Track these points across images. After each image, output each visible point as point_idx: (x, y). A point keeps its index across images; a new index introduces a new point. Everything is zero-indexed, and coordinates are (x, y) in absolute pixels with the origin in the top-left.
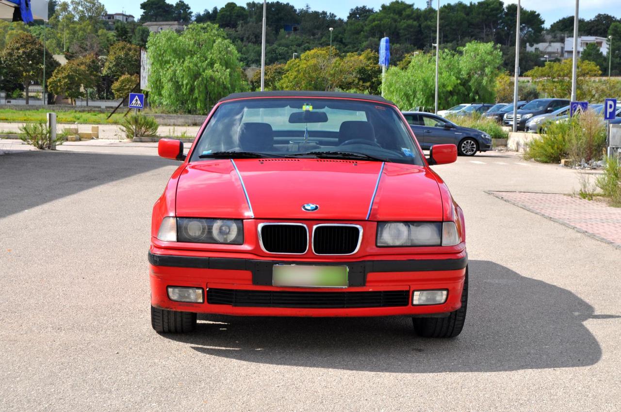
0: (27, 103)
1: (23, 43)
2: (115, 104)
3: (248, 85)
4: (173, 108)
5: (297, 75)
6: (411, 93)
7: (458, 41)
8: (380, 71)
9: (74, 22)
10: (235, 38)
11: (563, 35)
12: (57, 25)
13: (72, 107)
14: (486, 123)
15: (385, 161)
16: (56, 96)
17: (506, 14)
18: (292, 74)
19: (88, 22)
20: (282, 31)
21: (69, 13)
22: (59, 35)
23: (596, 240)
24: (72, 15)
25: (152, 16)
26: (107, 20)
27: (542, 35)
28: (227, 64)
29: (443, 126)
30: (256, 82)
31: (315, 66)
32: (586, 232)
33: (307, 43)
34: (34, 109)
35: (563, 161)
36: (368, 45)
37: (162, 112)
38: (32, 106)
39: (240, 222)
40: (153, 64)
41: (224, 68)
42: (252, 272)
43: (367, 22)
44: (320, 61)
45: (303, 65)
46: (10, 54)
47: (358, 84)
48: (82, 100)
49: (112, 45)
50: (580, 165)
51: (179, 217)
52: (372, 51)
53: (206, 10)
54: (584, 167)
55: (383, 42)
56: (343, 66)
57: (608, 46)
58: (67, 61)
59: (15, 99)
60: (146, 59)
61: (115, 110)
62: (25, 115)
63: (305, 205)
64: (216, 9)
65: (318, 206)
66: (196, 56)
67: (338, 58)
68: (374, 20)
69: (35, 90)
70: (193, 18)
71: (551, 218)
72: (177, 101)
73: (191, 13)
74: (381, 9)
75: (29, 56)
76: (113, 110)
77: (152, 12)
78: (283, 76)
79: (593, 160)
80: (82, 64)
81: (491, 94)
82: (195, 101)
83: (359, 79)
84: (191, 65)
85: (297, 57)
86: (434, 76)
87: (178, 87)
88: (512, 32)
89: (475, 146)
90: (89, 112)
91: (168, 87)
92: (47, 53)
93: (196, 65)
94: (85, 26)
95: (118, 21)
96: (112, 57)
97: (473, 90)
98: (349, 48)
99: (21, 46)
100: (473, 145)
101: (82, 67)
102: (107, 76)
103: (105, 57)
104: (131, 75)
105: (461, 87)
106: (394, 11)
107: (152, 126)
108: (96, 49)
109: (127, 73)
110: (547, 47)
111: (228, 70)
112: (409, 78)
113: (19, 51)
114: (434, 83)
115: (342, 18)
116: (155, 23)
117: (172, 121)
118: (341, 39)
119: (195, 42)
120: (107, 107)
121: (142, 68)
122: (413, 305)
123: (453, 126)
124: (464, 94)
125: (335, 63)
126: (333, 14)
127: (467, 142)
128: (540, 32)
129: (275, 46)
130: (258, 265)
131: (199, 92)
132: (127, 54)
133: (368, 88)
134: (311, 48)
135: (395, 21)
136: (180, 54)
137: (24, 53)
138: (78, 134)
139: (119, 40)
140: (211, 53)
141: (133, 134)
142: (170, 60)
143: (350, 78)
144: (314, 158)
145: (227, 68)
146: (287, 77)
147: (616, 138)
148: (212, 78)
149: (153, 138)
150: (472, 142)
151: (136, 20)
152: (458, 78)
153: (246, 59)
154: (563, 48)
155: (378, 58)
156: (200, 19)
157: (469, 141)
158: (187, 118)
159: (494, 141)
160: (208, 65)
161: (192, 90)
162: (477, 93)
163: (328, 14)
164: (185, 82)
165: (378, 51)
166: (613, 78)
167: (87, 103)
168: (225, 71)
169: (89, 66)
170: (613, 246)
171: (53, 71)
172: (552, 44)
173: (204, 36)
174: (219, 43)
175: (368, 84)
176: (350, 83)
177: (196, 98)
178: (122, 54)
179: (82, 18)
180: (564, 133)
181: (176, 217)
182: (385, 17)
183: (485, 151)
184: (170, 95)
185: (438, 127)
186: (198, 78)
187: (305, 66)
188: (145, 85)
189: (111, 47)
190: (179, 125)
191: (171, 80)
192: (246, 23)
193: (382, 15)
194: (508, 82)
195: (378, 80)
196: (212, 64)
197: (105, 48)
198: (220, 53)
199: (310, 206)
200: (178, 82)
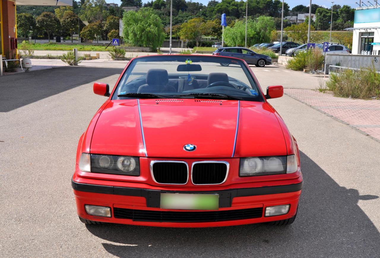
0: (72, 42)
1: (70, 16)
2: (109, 42)
3: (166, 34)
4: (133, 44)
5: (186, 30)
6: (235, 38)
7: (254, 15)
8: (222, 28)
9: (92, 7)
10: (160, 14)
11: (297, 13)
12: (85, 8)
13: (91, 44)
14: (269, 52)
15: (240, 100)
16: (84, 39)
17: (274, 4)
18: (184, 30)
19: (98, 7)
20: (180, 11)
21: (90, 3)
22: (86, 12)
23: (339, 122)
24: (92, 4)
25: (126, 4)
26: (107, 6)
27: (288, 13)
28: (156, 25)
29: (250, 54)
30: (169, 33)
31: (194, 26)
32: (332, 116)
33: (191, 16)
34: (75, 45)
35: (304, 70)
36: (216, 17)
37: (129, 46)
38: (74, 43)
39: (137, 158)
40: (125, 25)
41: (155, 27)
42: (146, 198)
43: (216, 7)
44: (196, 23)
45: (189, 26)
46: (65, 21)
47: (212, 34)
48: (96, 40)
49: (108, 17)
50: (312, 72)
51: (93, 154)
52: (218, 19)
53: (148, 2)
54: (314, 73)
55: (223, 15)
56: (206, 26)
57: (316, 18)
58: (89, 24)
59: (67, 40)
60: (122, 23)
61: (109, 45)
62: (70, 47)
63: (186, 145)
64: (152, 1)
65: (196, 146)
66: (143, 22)
67: (204, 23)
68: (218, 6)
69: (75, 36)
70: (143, 5)
71: (311, 106)
72: (135, 41)
73: (142, 3)
74: (222, 1)
75: (72, 21)
76: (108, 45)
77: (126, 3)
78: (180, 30)
79: (318, 70)
80: (95, 25)
81: (269, 38)
82: (142, 42)
83: (213, 32)
84: (141, 26)
85: (187, 22)
86: (245, 30)
87: (135, 35)
88: (276, 12)
89: (264, 63)
90: (98, 46)
91: (131, 36)
92: (80, 20)
93: (143, 26)
94: (97, 9)
95: (112, 7)
96: (108, 22)
97: (262, 37)
98: (208, 18)
99: (69, 17)
100: (264, 62)
101: (95, 27)
102: (106, 30)
103: (105, 22)
104: (116, 30)
105: (256, 35)
106: (227, 2)
107: (123, 53)
108: (101, 19)
109: (114, 29)
110: (290, 18)
111: (157, 28)
112: (234, 32)
113: (68, 20)
114: (245, 33)
115: (205, 5)
116: (127, 7)
117: (133, 50)
118: (205, 14)
119: (142, 16)
120: (106, 44)
121: (120, 27)
122: (265, 217)
123: (255, 54)
124: (257, 38)
125: (203, 25)
126: (201, 4)
127: (261, 61)
128: (288, 12)
129: (177, 17)
130: (150, 193)
131: (144, 37)
132: (114, 21)
133: (216, 35)
134: (192, 18)
135: (228, 6)
136: (136, 21)
137: (70, 20)
138: (91, 57)
139: (110, 15)
140: (149, 21)
141: (114, 56)
142: (132, 23)
143: (209, 31)
144: (193, 98)
145: (156, 27)
146: (182, 30)
147: (328, 60)
148: (150, 32)
149: (124, 59)
150: (263, 61)
151: (119, 6)
152: (255, 31)
153: (165, 22)
154: (297, 18)
155: (221, 22)
156: (146, 6)
157: (262, 60)
158: (139, 48)
159: (272, 60)
160: (148, 26)
161: (141, 37)
162: (263, 38)
163: (200, 4)
164: (138, 33)
165: (221, 19)
166: (320, 32)
167: (98, 42)
168: (155, 28)
169: (98, 26)
170: (350, 126)
171: (83, 28)
172: (293, 17)
173: (147, 13)
174: (153, 16)
175: (216, 34)
176: (209, 33)
177: (143, 40)
178: (112, 21)
179: (96, 5)
180: (304, 57)
181: (90, 153)
182: (223, 5)
183: (269, 65)
184: (132, 39)
185: (248, 54)
186: (144, 31)
187: (190, 26)
188: (121, 34)
189: (108, 18)
190: (136, 52)
191: (132, 32)
192: (165, 7)
193: (222, 4)
194: (276, 33)
195: (221, 32)
196: (149, 25)
197: (105, 18)
198: (153, 20)
199: (189, 146)
200: (135, 33)
